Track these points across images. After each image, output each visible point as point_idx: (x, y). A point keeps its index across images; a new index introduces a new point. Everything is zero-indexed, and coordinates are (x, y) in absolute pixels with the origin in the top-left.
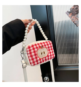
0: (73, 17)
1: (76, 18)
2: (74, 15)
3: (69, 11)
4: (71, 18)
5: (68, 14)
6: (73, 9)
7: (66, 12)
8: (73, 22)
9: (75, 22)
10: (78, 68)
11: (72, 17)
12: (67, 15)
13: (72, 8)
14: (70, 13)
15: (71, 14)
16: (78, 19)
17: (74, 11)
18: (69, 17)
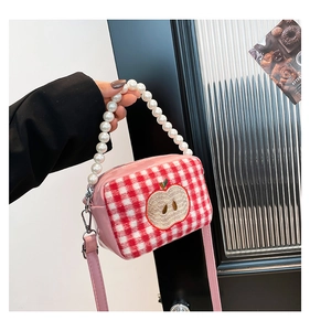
0: (277, 66)
1: (289, 71)
2: (283, 60)
3: (264, 44)
4: (270, 73)
5: (258, 54)
6: (278, 36)
7: (251, 47)
8: (278, 86)
9: (286, 88)
10: (300, 262)
11: (272, 68)
12: (252, 59)
13: (273, 33)
14: (264, 51)
15: (268, 55)
16: (297, 76)
17: (282, 45)
18: (263, 66)
